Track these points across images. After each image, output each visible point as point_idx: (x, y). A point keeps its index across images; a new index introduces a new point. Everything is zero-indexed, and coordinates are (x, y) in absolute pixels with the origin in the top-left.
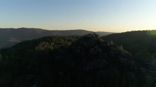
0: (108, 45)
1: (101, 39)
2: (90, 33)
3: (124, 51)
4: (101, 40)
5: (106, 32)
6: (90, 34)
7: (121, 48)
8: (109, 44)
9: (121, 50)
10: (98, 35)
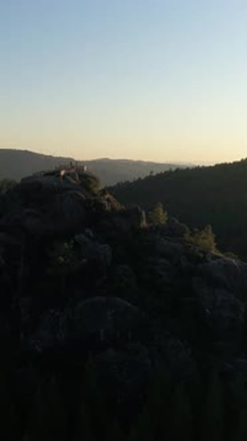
0: (144, 224)
1: (108, 196)
2: (53, 169)
3: (215, 257)
4: (110, 203)
5: (139, 164)
6: (56, 173)
7: (207, 240)
8: (149, 221)
9: (205, 253)
10: (94, 178)
